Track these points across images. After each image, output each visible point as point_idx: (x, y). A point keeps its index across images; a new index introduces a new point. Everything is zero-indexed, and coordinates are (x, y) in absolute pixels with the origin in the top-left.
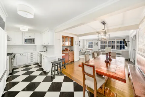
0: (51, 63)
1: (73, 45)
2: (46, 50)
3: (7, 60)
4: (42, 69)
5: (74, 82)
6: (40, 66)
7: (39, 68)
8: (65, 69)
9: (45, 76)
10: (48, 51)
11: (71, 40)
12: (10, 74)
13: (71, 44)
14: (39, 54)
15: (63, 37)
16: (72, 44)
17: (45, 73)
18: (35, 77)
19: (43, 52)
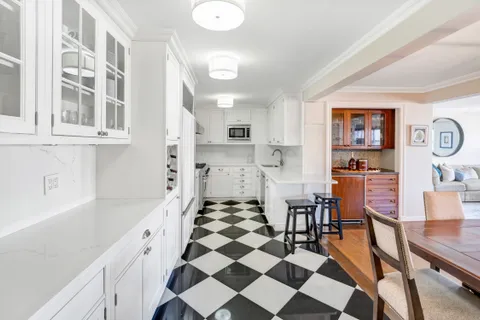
0: (286, 201)
1: (393, 147)
2: (282, 163)
3: (195, 177)
4: (264, 219)
5: (358, 287)
6: (261, 210)
7: (257, 214)
8: (341, 238)
9: (268, 239)
10: (286, 166)
11: (383, 123)
12: (200, 212)
13: (382, 141)
14: (260, 174)
15: (338, 113)
16: (389, 142)
17: (271, 231)
18: (244, 232)
19: (271, 166)
